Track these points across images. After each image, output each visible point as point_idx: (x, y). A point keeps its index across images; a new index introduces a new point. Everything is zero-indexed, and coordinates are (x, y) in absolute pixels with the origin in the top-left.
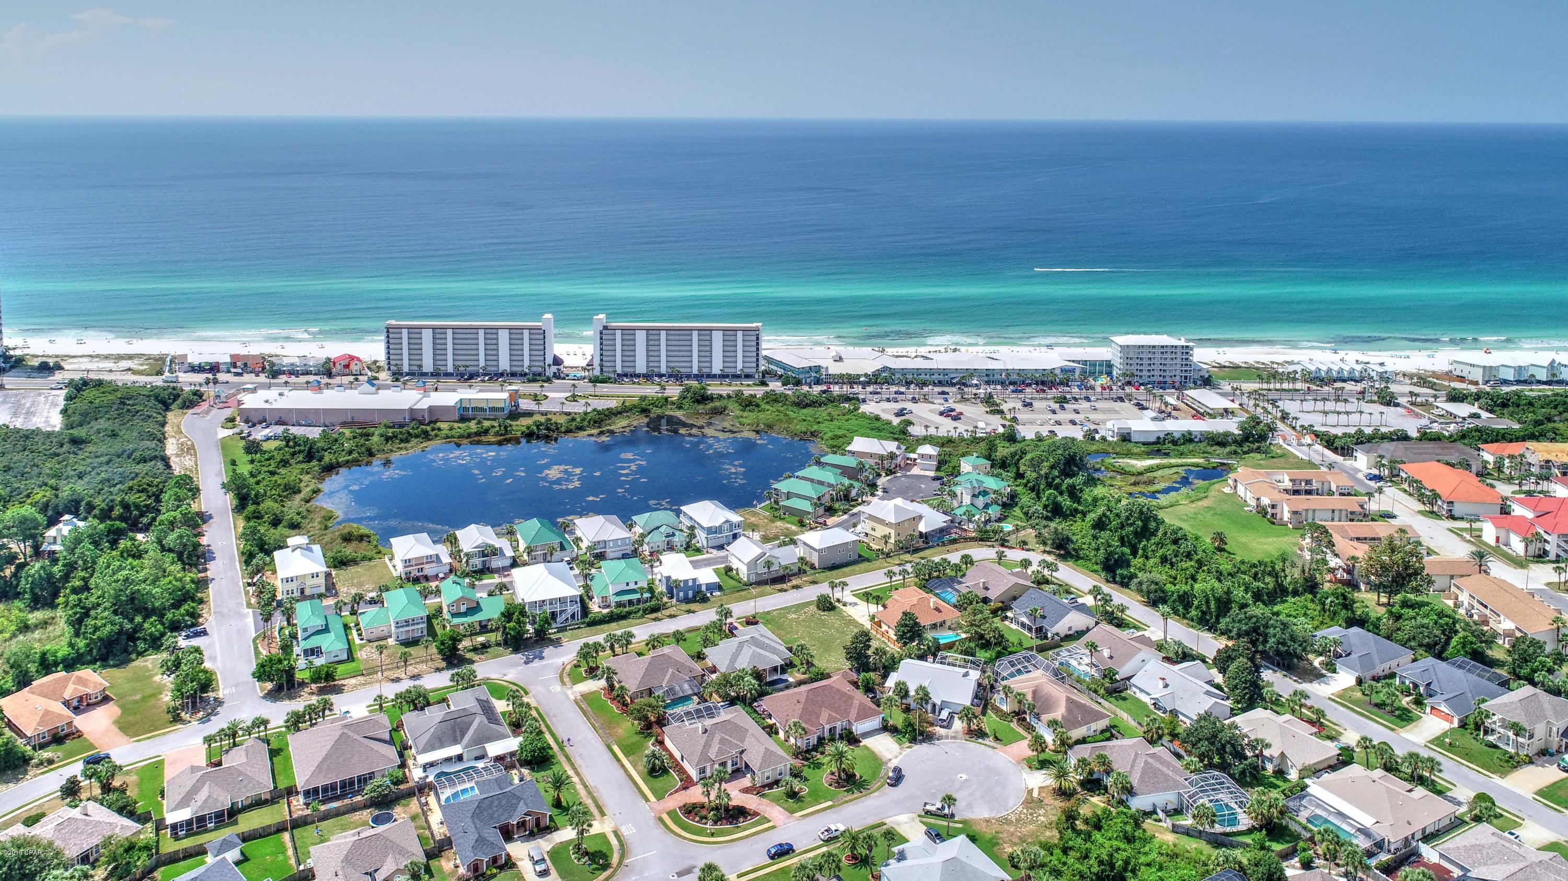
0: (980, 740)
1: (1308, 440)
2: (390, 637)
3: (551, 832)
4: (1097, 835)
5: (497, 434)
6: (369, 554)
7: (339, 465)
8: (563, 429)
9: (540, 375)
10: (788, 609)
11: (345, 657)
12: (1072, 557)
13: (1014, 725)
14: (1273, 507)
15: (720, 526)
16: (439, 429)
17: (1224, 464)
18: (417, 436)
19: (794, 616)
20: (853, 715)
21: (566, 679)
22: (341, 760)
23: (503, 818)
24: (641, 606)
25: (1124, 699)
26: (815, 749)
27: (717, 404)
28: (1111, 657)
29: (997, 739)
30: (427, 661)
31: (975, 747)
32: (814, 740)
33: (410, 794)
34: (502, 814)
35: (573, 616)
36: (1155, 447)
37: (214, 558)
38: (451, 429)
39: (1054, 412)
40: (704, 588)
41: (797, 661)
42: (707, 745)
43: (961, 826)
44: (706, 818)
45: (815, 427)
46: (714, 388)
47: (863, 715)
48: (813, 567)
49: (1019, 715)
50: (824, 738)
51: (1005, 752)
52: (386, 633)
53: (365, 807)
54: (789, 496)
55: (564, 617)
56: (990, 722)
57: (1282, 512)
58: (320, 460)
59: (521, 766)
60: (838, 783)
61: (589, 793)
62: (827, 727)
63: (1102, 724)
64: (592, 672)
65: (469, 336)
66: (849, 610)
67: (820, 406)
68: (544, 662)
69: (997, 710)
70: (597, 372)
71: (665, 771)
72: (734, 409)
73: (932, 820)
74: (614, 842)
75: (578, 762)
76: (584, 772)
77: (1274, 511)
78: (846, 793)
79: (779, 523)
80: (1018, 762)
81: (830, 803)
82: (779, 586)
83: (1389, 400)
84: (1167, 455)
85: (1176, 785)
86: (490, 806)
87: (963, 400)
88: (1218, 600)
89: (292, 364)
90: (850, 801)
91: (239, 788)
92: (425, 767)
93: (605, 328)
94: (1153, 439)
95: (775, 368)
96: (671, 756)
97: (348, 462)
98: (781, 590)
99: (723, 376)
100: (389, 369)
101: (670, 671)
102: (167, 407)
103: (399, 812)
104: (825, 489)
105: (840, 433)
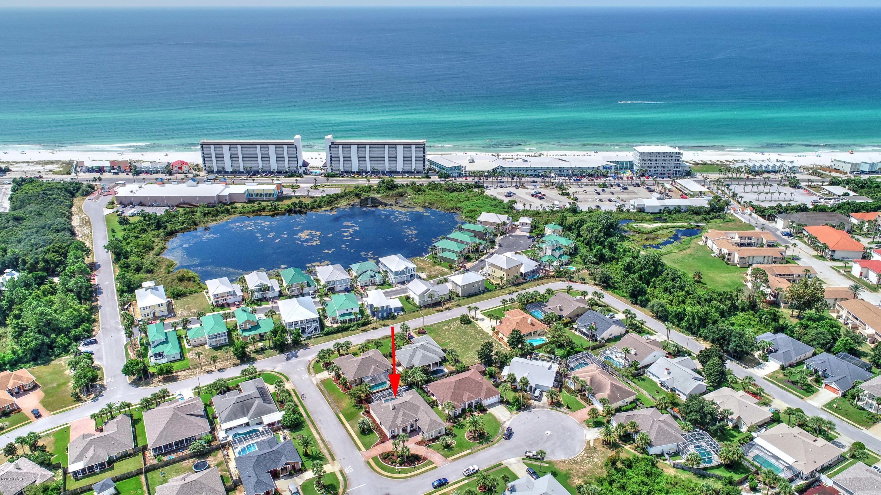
0: (558, 409)
1: (748, 211)
2: (206, 343)
3: (302, 473)
4: (629, 472)
5: (270, 210)
6: (194, 289)
7: (176, 231)
8: (309, 207)
9: (295, 172)
10: (443, 323)
11: (179, 357)
12: (611, 287)
13: (578, 398)
14: (729, 254)
15: (403, 271)
16: (236, 208)
17: (699, 226)
18: (222, 213)
19: (447, 328)
20: (482, 395)
21: (312, 370)
22: (174, 429)
23: (272, 466)
24: (356, 323)
25: (643, 380)
26: (460, 416)
27: (400, 190)
28: (636, 354)
29: (568, 408)
30: (228, 360)
31: (554, 413)
32: (459, 411)
33: (218, 448)
34: (272, 464)
35: (315, 329)
36: (658, 215)
37: (102, 293)
38: (243, 208)
39: (599, 194)
40: (393, 311)
41: (449, 358)
42: (395, 417)
43: (547, 465)
44: (395, 462)
45: (458, 205)
46: (399, 180)
47: (489, 394)
48: (457, 295)
49: (581, 392)
50: (465, 409)
51: (573, 416)
52: (203, 341)
53: (191, 457)
54: (443, 250)
55: (310, 330)
56: (564, 396)
57: (734, 257)
58: (165, 229)
59: (284, 428)
60: (474, 438)
61: (326, 446)
62: (467, 403)
63: (631, 399)
64: (327, 365)
65: (251, 149)
66: (480, 324)
67: (461, 191)
68: (298, 359)
69: (568, 389)
70: (329, 171)
71: (370, 431)
72: (411, 194)
73: (530, 462)
74: (340, 478)
75: (319, 425)
76: (322, 431)
77: (729, 257)
78: (479, 445)
79: (437, 267)
80: (581, 423)
81: (469, 451)
82: (438, 308)
83: (795, 185)
84: (665, 221)
85: (677, 439)
86: (264, 460)
87: (546, 186)
88: (700, 318)
89: (147, 167)
90: (482, 449)
91: (113, 448)
92: (226, 431)
93: (333, 143)
94: (657, 210)
95: (435, 167)
96: (374, 421)
97: (182, 229)
98: (439, 311)
99: (404, 172)
100: (205, 169)
101: (373, 367)
102: (73, 195)
103: (211, 460)
104: (465, 246)
105: (473, 208)
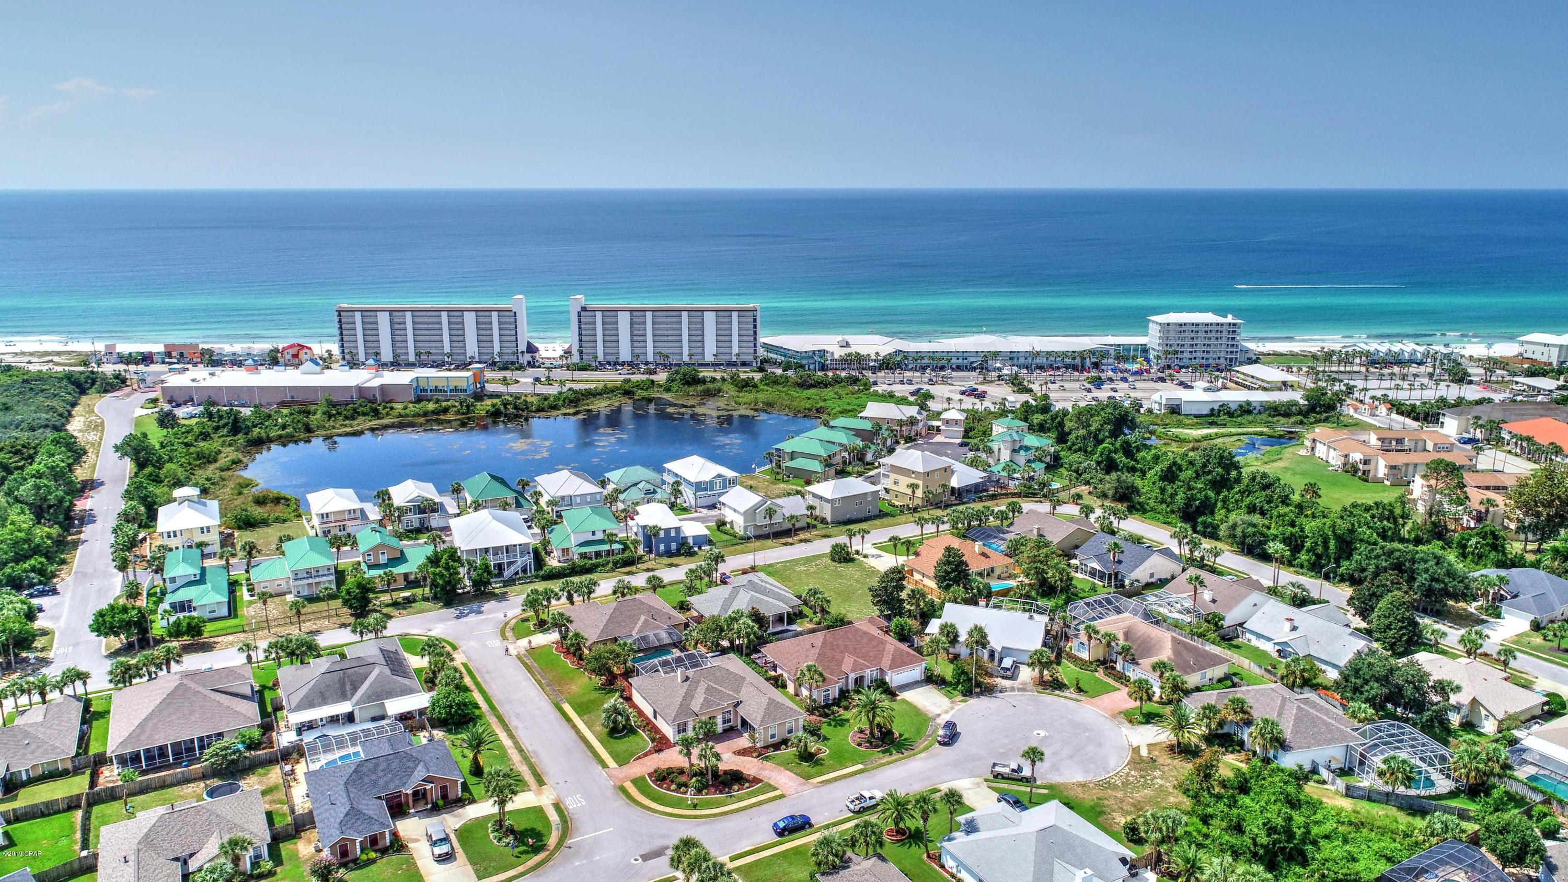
0: (1057, 692)
1: (1383, 410)
2: (290, 592)
3: (463, 806)
4: (1245, 800)
5: (458, 413)
6: (286, 516)
7: (270, 440)
8: (534, 408)
9: (512, 363)
10: (796, 562)
11: (225, 612)
12: (1138, 510)
13: (1100, 674)
14: (1366, 462)
15: (711, 482)
16: (392, 408)
17: (1291, 432)
18: (364, 414)
19: (802, 568)
20: (885, 663)
21: (509, 634)
22: (174, 717)
23: (391, 786)
24: (611, 558)
25: (1237, 647)
26: (837, 702)
27: (711, 386)
28: (1214, 601)
29: (1080, 690)
30: (329, 617)
31: (1050, 699)
32: (835, 692)
33: (271, 761)
34: (392, 780)
35: (524, 570)
36: (1210, 419)
37: (94, 522)
38: (405, 408)
39: (1089, 391)
40: (691, 541)
41: (806, 610)
42: (689, 696)
43: (1046, 791)
44: (686, 785)
45: (822, 404)
46: (705, 373)
47: (899, 663)
48: (823, 521)
49: (1106, 664)
50: (848, 691)
51: (1093, 704)
52: (284, 587)
53: (204, 777)
54: (793, 455)
55: (512, 569)
56: (1066, 671)
57: (1376, 469)
58: (247, 434)
59: (433, 727)
60: (869, 742)
61: (525, 758)
62: (852, 676)
63: (1219, 671)
64: (542, 625)
65: (430, 320)
66: (872, 562)
67: (826, 386)
68: (481, 617)
69: (1075, 659)
70: (575, 359)
71: (630, 730)
72: (730, 390)
73: (1005, 786)
74: (553, 817)
75: (514, 723)
76: (521, 735)
77: (1366, 467)
78: (881, 755)
79: (782, 485)
80: (1114, 716)
81: (860, 766)
82: (784, 540)
83: (1461, 378)
84: (1224, 425)
85: (1344, 737)
86: (374, 771)
87: (985, 381)
89: (234, 354)
90: (889, 763)
92: (302, 729)
93: (584, 309)
94: (1206, 411)
95: (775, 356)
96: (640, 713)
97: (280, 437)
98: (786, 544)
99: (715, 365)
100: (344, 359)
101: (643, 618)
102: (83, 391)
103: (251, 784)
104: (837, 449)
105: (849, 408)
